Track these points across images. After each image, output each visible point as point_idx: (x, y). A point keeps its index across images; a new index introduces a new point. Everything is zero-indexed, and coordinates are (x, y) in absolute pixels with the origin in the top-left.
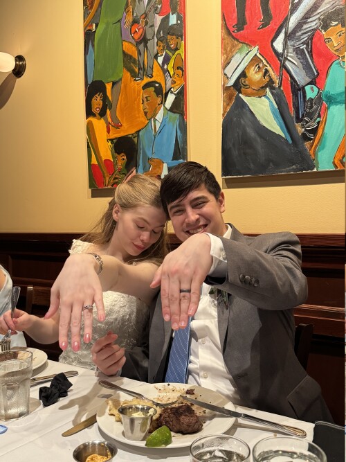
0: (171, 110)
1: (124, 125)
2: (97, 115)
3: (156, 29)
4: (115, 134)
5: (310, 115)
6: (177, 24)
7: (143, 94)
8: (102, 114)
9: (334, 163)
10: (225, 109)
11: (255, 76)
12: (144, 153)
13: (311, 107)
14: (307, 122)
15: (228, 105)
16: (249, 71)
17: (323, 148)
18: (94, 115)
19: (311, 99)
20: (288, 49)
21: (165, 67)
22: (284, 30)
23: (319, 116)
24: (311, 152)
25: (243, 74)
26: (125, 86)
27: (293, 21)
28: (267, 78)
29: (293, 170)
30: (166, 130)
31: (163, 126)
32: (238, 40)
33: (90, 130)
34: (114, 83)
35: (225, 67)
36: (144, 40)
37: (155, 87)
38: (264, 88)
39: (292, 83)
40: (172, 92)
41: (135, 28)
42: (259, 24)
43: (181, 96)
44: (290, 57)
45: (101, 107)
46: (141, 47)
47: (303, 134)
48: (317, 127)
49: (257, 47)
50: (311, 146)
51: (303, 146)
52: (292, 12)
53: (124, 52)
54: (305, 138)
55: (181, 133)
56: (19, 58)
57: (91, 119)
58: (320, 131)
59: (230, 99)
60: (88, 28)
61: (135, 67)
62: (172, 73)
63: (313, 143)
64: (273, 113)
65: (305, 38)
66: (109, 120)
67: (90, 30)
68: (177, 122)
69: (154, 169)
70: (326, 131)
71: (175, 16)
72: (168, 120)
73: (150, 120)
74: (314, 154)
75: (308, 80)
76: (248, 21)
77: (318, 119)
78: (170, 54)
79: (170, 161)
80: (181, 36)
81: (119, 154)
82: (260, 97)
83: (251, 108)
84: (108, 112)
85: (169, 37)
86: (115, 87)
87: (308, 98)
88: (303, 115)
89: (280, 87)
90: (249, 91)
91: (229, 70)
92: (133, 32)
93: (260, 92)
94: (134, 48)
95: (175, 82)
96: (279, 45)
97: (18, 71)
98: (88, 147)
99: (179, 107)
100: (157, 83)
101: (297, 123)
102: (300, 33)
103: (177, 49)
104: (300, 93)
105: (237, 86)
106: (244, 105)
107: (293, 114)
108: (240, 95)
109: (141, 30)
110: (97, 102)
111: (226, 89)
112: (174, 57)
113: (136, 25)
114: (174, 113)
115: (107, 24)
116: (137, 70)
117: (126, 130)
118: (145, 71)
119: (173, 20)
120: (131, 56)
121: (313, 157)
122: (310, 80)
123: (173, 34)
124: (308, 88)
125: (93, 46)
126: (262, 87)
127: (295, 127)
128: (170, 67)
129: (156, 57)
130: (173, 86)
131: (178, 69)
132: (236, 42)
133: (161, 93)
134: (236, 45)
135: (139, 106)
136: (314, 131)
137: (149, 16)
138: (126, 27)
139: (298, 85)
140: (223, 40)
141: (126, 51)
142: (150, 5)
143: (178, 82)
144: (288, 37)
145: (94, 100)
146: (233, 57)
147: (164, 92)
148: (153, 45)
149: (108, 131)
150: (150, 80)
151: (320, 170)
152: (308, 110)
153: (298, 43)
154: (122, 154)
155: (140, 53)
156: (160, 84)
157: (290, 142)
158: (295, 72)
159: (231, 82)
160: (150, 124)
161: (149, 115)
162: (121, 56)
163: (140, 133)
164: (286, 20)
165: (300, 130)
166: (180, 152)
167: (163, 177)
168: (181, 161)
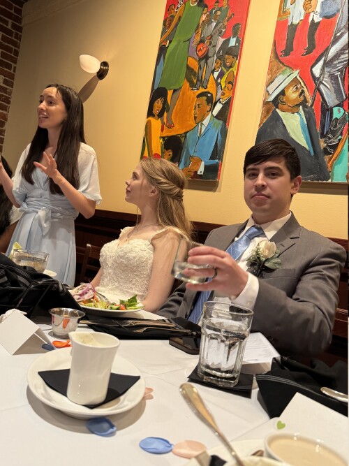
0: (217, 117)
1: (176, 126)
2: (156, 116)
3: (217, 49)
4: (167, 133)
5: (334, 133)
6: (235, 46)
7: (196, 101)
8: (160, 115)
9: (347, 176)
10: (262, 120)
11: (292, 95)
12: (188, 152)
13: (336, 126)
14: (330, 139)
15: (265, 117)
16: (287, 91)
18: (153, 116)
19: (337, 119)
20: (324, 74)
21: (219, 81)
22: (323, 59)
23: (341, 134)
24: (329, 165)
25: (283, 93)
26: (183, 94)
27: (333, 51)
28: (302, 98)
29: (311, 179)
30: (209, 133)
31: (207, 130)
32: (283, 64)
33: (148, 128)
34: (175, 91)
35: (268, 85)
36: (206, 57)
37: (208, 97)
38: (298, 105)
39: (322, 104)
40: (220, 102)
41: (201, 47)
42: (304, 51)
43: (228, 106)
44: (326, 81)
45: (160, 109)
46: (203, 62)
47: (324, 148)
48: (338, 144)
49: (298, 71)
50: (330, 160)
51: (323, 159)
52: (334, 43)
53: (187, 65)
54: (326, 152)
55: (222, 137)
56: (105, 64)
57: (150, 118)
58: (340, 147)
59: (268, 112)
60: (163, 44)
61: (194, 78)
62: (223, 87)
63: (332, 158)
64: (302, 128)
65: (340, 66)
66: (165, 121)
67: (164, 46)
68: (220, 128)
69: (193, 165)
70: (345, 148)
71: (235, 39)
72: (212, 125)
73: (198, 124)
74: (331, 167)
75: (337, 102)
76: (294, 48)
77: (340, 137)
78: (225, 71)
79: (207, 160)
80: (237, 56)
81: (167, 150)
82: (293, 113)
83: (284, 121)
84: (165, 114)
85: (227, 56)
86: (176, 93)
87: (334, 118)
88: (327, 132)
89: (312, 106)
90: (285, 107)
91: (271, 89)
92: (198, 49)
93: (294, 109)
94: (197, 63)
95: (224, 94)
96: (317, 71)
97: (101, 74)
98: (144, 141)
99: (224, 116)
100: (210, 93)
101: (321, 138)
102: (337, 62)
103: (231, 67)
104: (328, 113)
105: (276, 102)
106: (278, 118)
107: (319, 131)
108: (277, 110)
109: (205, 49)
110: (158, 105)
111: (266, 103)
112: (228, 73)
113: (202, 44)
114: (219, 119)
115: (179, 42)
116: (195, 81)
117: (177, 131)
118: (202, 82)
119: (233, 42)
120: (193, 70)
121: (329, 169)
122: (339, 102)
123: (231, 54)
124: (335, 110)
125: (164, 58)
126: (296, 105)
127: (319, 142)
128: (223, 81)
129: (213, 72)
130: (222, 97)
131: (229, 83)
132: (281, 65)
133: (211, 102)
134: (281, 68)
135: (191, 111)
136: (335, 147)
137: (214, 38)
138: (193, 45)
139: (327, 106)
140: (270, 62)
141: (189, 65)
142: (216, 29)
143: (227, 94)
144: (326, 64)
145: (156, 103)
146: (276, 77)
147: (214, 101)
148: (213, 62)
149: (162, 130)
150: (204, 90)
151: (334, 181)
152: (332, 128)
153: (334, 70)
154: (170, 150)
155: (200, 68)
156: (212, 95)
157: (312, 154)
158: (327, 94)
159: (271, 99)
160: (197, 127)
161: (198, 120)
162: (184, 69)
163: (188, 134)
164: (327, 50)
165: (323, 144)
166: (218, 153)
167: (199, 173)
168: (217, 161)
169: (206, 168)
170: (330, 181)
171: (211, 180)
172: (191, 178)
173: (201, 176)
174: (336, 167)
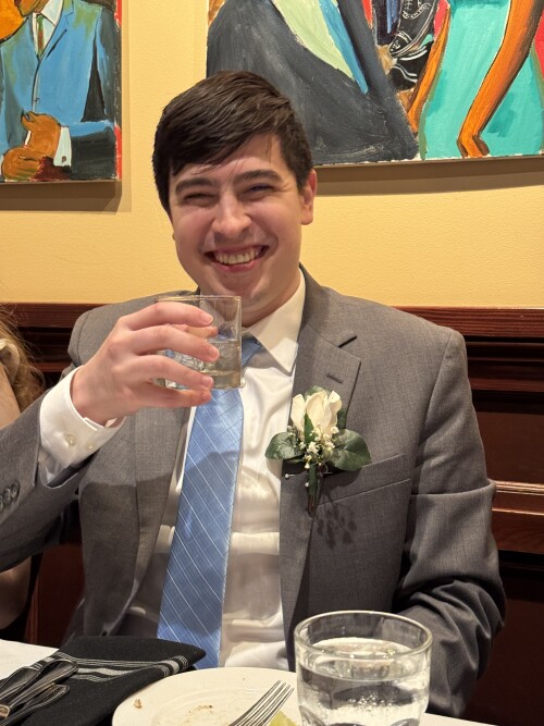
5: (411, 27)
9: (459, 142)
12: (12, 102)
13: (414, 8)
14: (403, 44)
17: (438, 107)
23: (431, 30)
24: (411, 116)
29: (370, 157)
30: (67, 44)
31: (61, 33)
47: (394, 71)
48: (426, 56)
50: (411, 102)
51: (393, 101)
54: (398, 81)
55: (107, 52)
58: (431, 65)
63: (415, 95)
68: (96, 25)
69: (35, 139)
70: (444, 66)
72: (72, 19)
73: (28, 16)
74: (417, 120)
77: (429, 38)
79: (77, 122)
88: (394, 27)
101: (380, 43)
107: (372, 24)
114: (90, 3)
121: (412, 127)
127: (376, 54)
136: (419, 66)
151: (429, 158)
152: (406, 15)
157: (365, 89)
160: (27, 27)
161: (27, 4)
163: (3, 48)
165: (387, 62)
166: (103, 100)
167: (57, 162)
168: (106, 123)
169: (78, 145)
170: (418, 158)
171: (99, 180)
172: (37, 177)
173: (65, 170)
174: (429, 120)
